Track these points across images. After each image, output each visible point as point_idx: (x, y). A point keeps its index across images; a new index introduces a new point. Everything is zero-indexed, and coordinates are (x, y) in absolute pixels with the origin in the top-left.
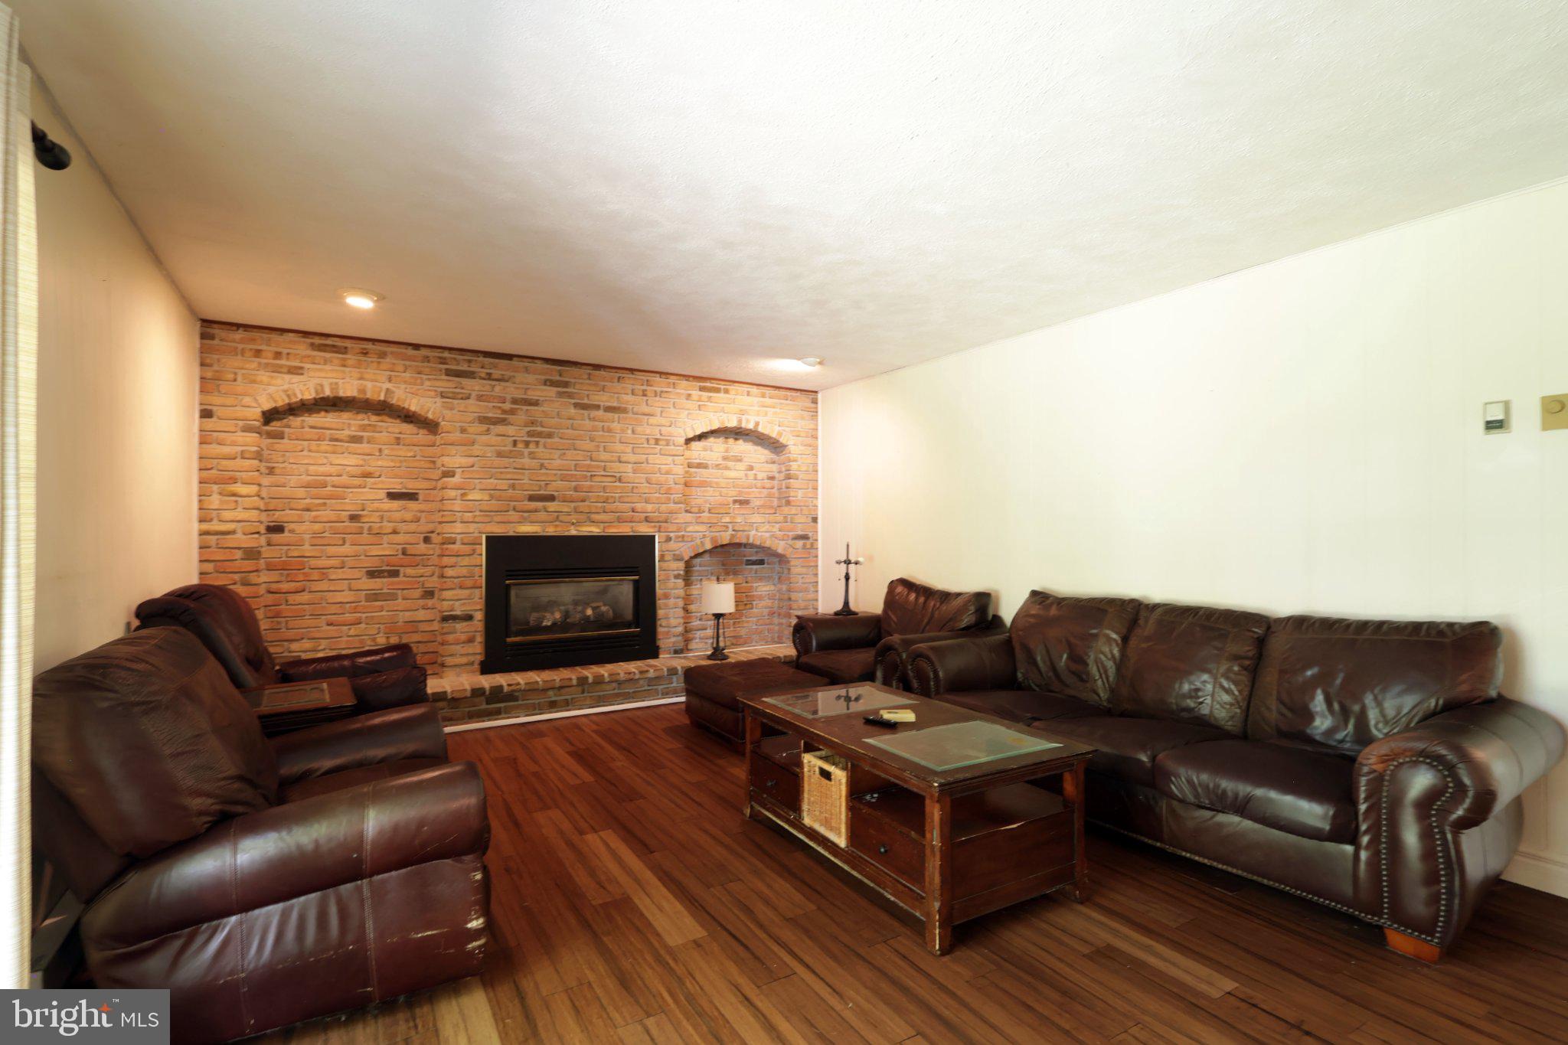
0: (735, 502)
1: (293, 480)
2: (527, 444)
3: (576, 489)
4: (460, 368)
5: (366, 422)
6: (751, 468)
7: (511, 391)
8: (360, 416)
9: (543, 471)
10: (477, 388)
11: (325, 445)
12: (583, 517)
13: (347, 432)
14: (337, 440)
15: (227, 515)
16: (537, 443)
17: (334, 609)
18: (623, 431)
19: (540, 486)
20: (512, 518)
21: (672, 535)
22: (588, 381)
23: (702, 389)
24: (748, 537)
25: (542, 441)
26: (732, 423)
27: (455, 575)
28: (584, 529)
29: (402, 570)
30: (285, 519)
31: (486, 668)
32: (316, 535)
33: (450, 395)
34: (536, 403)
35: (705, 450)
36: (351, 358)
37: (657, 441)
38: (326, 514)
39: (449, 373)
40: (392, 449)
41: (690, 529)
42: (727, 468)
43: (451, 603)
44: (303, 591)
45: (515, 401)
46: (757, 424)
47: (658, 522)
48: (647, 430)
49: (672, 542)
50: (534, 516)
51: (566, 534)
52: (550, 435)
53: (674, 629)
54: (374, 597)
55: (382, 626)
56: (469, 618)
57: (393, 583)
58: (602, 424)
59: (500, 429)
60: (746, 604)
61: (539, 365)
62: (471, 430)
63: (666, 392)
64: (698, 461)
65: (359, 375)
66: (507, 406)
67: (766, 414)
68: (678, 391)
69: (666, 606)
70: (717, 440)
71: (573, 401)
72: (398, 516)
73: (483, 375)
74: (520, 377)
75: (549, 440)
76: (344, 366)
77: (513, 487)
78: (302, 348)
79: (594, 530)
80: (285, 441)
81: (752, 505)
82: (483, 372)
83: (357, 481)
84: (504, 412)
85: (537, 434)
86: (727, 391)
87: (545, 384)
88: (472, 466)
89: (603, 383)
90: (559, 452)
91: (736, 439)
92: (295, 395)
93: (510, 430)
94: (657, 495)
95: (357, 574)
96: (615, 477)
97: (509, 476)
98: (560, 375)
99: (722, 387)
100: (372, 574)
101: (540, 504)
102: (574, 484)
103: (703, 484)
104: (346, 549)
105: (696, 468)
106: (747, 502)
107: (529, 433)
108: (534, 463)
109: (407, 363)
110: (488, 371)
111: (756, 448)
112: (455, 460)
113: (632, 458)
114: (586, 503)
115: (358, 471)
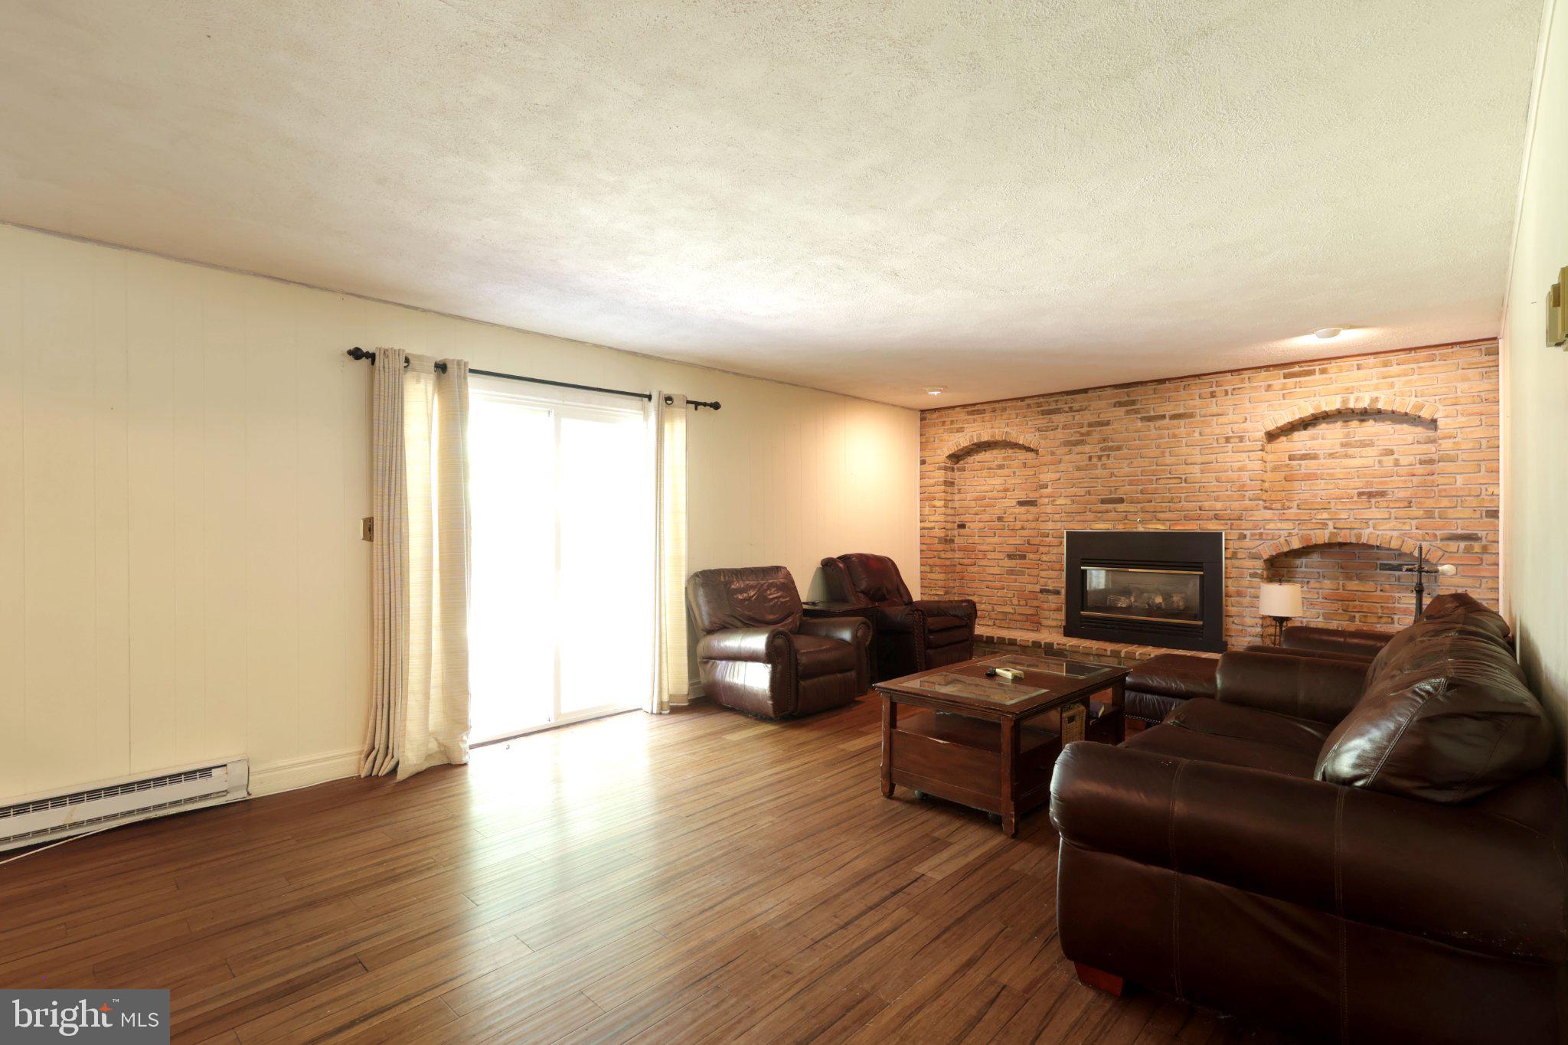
0: (1360, 494)
1: (969, 496)
2: (1100, 458)
3: (1142, 492)
4: (1051, 407)
5: (1006, 454)
6: (1391, 452)
7: (1088, 417)
8: (1003, 451)
9: (1114, 478)
10: (1062, 420)
11: (985, 473)
12: (1148, 516)
13: (996, 463)
14: (990, 468)
15: (932, 518)
16: (1108, 456)
17: (990, 578)
18: (1189, 435)
19: (1111, 491)
20: (1088, 519)
21: (1245, 532)
22: (1154, 396)
23: (1285, 377)
24: (1359, 536)
25: (1113, 454)
26: (1333, 404)
27: (1047, 560)
28: (1150, 526)
29: (1027, 554)
30: (966, 520)
31: (1068, 632)
32: (981, 530)
33: (1044, 429)
34: (1108, 423)
35: (1313, 438)
36: (987, 416)
37: (1228, 440)
38: (986, 517)
39: (1044, 413)
40: (1021, 471)
41: (1271, 526)
42: (1347, 456)
43: (1045, 580)
44: (975, 564)
45: (1090, 425)
46: (1376, 400)
47: (1230, 519)
48: (1219, 428)
49: (1247, 540)
50: (1105, 516)
51: (1135, 530)
52: (1119, 448)
53: (1249, 629)
54: (1011, 572)
55: (1016, 593)
56: (1058, 593)
57: (1021, 564)
58: (1166, 432)
59: (1079, 448)
60: (1381, 617)
61: (1109, 392)
62: (1057, 452)
63: (1239, 388)
64: (1303, 452)
65: (990, 426)
66: (1084, 430)
67: (1392, 385)
68: (1255, 384)
69: (1240, 604)
70: (1331, 426)
71: (1139, 416)
72: (1024, 517)
73: (1066, 409)
74: (1094, 404)
75: (1118, 452)
76: (983, 422)
77: (1089, 493)
78: (962, 415)
79: (1160, 527)
80: (966, 472)
81: (1389, 497)
82: (1066, 407)
83: (1001, 495)
84: (1082, 434)
85: (1109, 449)
86: (1323, 371)
87: (1115, 406)
88: (1059, 479)
89: (1167, 395)
90: (1128, 461)
91: (1362, 421)
92: (960, 444)
93: (1087, 448)
94: (1229, 493)
95: (1002, 556)
96: (1181, 478)
97: (1086, 485)
98: (1128, 396)
99: (1317, 368)
100: (1010, 557)
101: (1110, 506)
102: (1141, 487)
103: (1309, 477)
104: (996, 540)
105: (1300, 459)
106: (1383, 494)
107: (1102, 449)
108: (1105, 473)
109: (1018, 412)
110: (1070, 405)
111: (1398, 427)
112: (1047, 476)
113: (1199, 458)
114: (1153, 503)
115: (1000, 488)
